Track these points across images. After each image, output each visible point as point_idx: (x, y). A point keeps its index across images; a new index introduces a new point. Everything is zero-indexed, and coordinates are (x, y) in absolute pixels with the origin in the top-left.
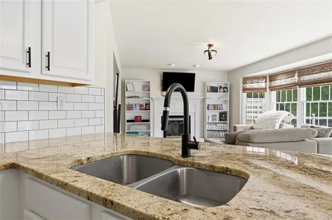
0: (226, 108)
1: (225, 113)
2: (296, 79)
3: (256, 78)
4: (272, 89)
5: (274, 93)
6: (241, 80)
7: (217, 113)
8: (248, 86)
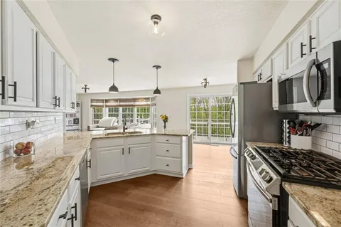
0: (78, 116)
1: (78, 119)
2: (118, 103)
3: (98, 100)
4: (106, 106)
5: (107, 109)
6: (90, 101)
7: (72, 119)
8: (94, 104)
